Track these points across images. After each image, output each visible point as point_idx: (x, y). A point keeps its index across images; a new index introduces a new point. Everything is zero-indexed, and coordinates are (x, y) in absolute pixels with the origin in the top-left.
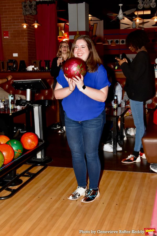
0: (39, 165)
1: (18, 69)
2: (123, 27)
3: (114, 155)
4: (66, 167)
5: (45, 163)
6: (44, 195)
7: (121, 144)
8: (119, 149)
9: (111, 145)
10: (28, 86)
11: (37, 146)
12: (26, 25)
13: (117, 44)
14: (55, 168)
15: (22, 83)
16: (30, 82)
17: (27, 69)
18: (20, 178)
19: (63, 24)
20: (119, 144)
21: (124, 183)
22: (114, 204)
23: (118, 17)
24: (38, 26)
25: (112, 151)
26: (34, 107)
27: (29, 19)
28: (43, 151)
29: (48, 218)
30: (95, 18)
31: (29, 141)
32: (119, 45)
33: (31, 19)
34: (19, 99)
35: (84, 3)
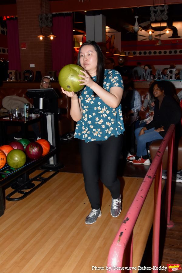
0: (51, 170)
1: (34, 79)
2: (140, 39)
4: (77, 173)
5: (57, 169)
6: (54, 198)
11: (49, 152)
12: (42, 37)
13: (134, 55)
14: (67, 173)
15: (36, 92)
16: (43, 91)
18: (32, 182)
19: (81, 36)
23: (134, 29)
24: (54, 38)
26: (47, 115)
27: (46, 31)
30: (112, 30)
32: (137, 56)
35: (101, 15)
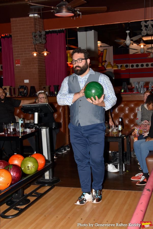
0: (46, 185)
1: (29, 94)
2: (131, 52)
3: (120, 175)
4: (73, 187)
5: (53, 184)
6: (50, 214)
7: (128, 164)
10: (36, 109)
12: (36, 53)
13: (126, 68)
14: (63, 188)
16: (38, 106)
18: (28, 198)
23: (126, 43)
24: (47, 54)
26: (42, 129)
27: (39, 47)
28: (51, 170)
30: (104, 45)
32: (129, 69)
33: (42, 48)
34: (28, 122)
35: (93, 31)
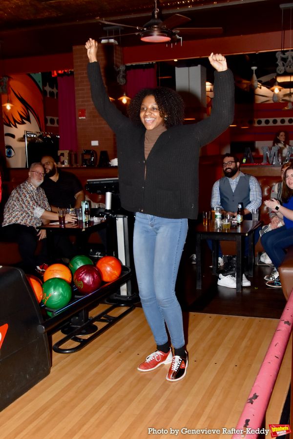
0: (123, 305)
1: (98, 164)
2: (259, 100)
3: (237, 293)
6: (127, 349)
7: (249, 276)
8: (246, 283)
9: (233, 278)
10: (109, 187)
11: (119, 277)
15: (100, 184)
16: (111, 182)
17: (110, 163)
18: (93, 324)
20: (245, 275)
21: (249, 334)
22: (232, 366)
25: (235, 287)
26: (117, 219)
28: (129, 282)
29: (132, 382)
31: (108, 269)
34: (97, 207)
35: (199, 66)
